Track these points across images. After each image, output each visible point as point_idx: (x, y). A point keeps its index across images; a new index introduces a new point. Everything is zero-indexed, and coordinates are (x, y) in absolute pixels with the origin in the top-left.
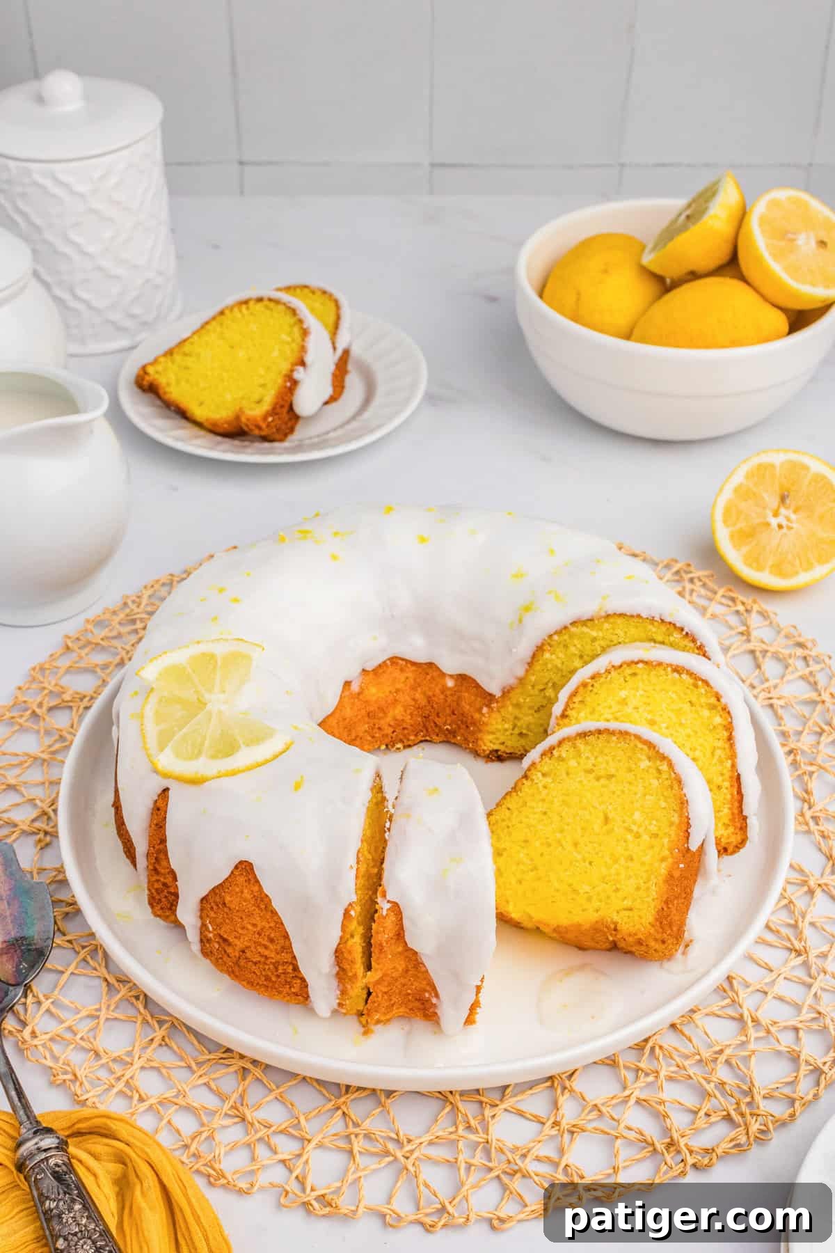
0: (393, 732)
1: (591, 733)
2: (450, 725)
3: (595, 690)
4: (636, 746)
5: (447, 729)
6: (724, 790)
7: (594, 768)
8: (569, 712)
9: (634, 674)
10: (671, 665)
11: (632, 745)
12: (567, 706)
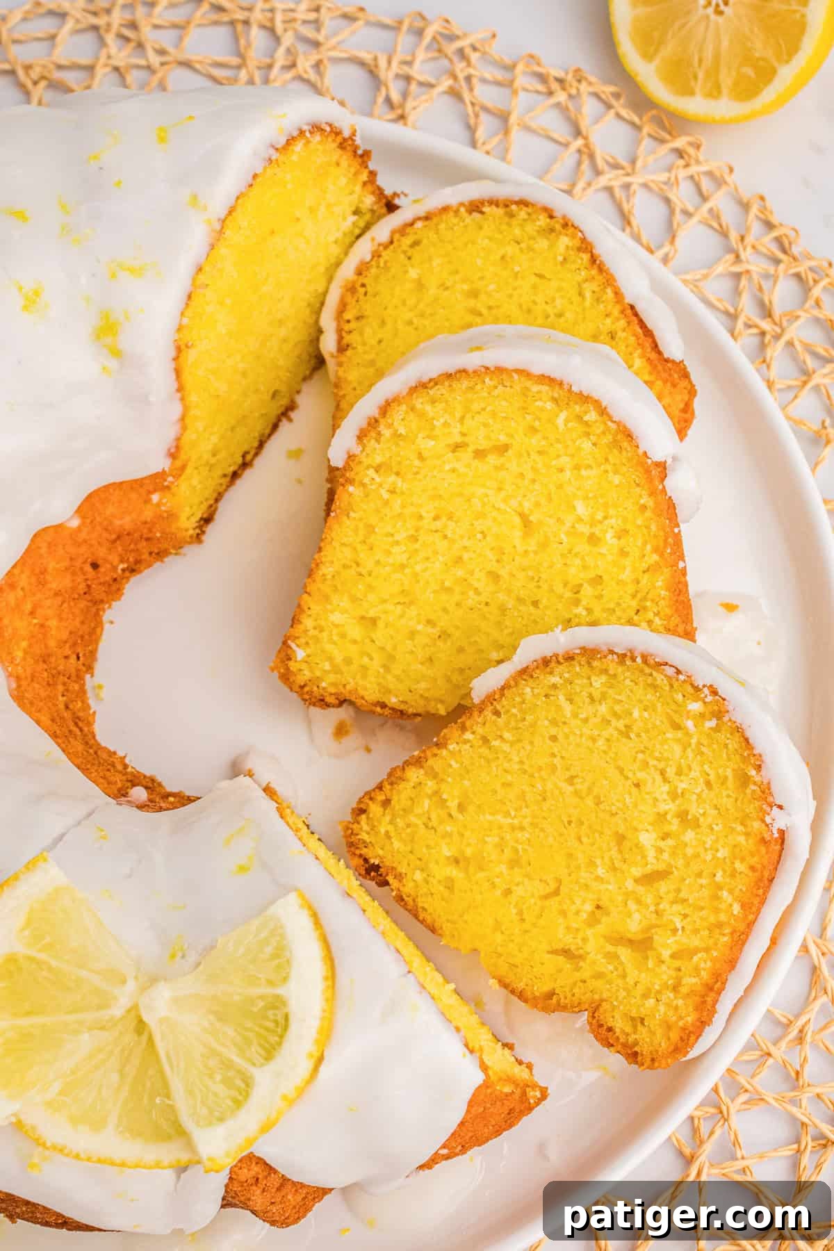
1: (435, 382)
2: (122, 561)
3: (369, 289)
4: (527, 389)
6: (621, 334)
7: (466, 439)
8: (347, 339)
9: (416, 244)
10: (462, 204)
11: (518, 388)
12: (339, 331)
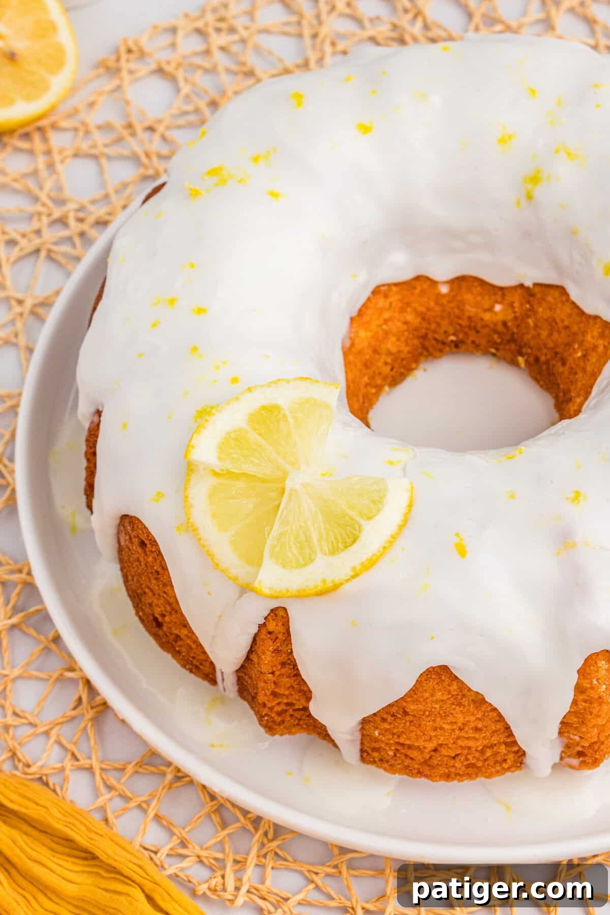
0: (392, 370)
5: (452, 341)
